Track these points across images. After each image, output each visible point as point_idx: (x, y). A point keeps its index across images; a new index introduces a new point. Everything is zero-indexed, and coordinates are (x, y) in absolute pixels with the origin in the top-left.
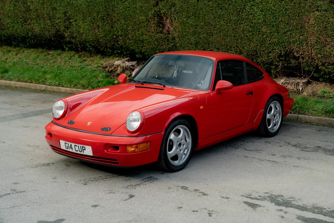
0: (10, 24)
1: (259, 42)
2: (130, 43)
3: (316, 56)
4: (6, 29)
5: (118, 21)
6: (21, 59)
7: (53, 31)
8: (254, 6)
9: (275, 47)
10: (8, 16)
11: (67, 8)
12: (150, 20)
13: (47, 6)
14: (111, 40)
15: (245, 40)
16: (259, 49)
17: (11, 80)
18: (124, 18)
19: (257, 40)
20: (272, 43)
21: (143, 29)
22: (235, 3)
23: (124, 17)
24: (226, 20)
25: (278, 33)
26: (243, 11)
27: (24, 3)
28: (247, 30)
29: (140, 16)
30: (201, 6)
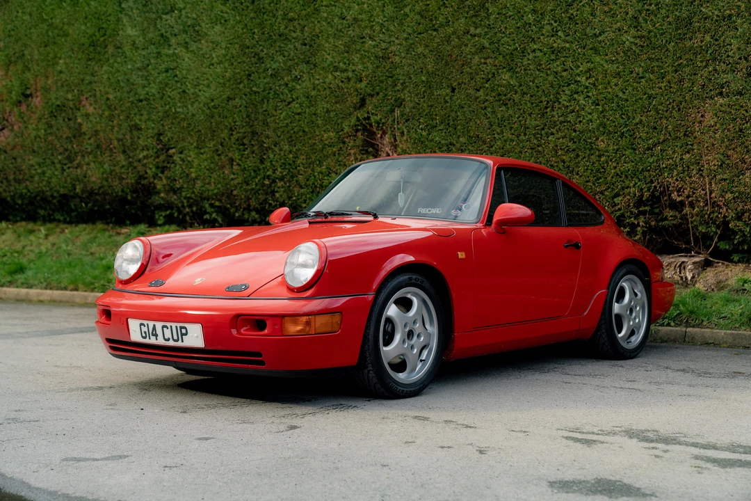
0: (37, 167)
1: (591, 174)
2: (302, 194)
3: (723, 197)
4: (27, 180)
5: (275, 146)
6: (55, 247)
7: (131, 179)
8: (578, 93)
9: (627, 183)
10: (33, 150)
11: (163, 125)
12: (346, 139)
13: (120, 123)
14: (260, 190)
15: (560, 169)
16: (591, 188)
17: (30, 287)
18: (288, 139)
19: (587, 169)
20: (622, 174)
21: (330, 162)
22: (536, 89)
23: (289, 135)
24: (517, 128)
25: (635, 149)
26: (553, 107)
27: (69, 119)
28: (565, 146)
29: (324, 131)
30: (459, 101)
